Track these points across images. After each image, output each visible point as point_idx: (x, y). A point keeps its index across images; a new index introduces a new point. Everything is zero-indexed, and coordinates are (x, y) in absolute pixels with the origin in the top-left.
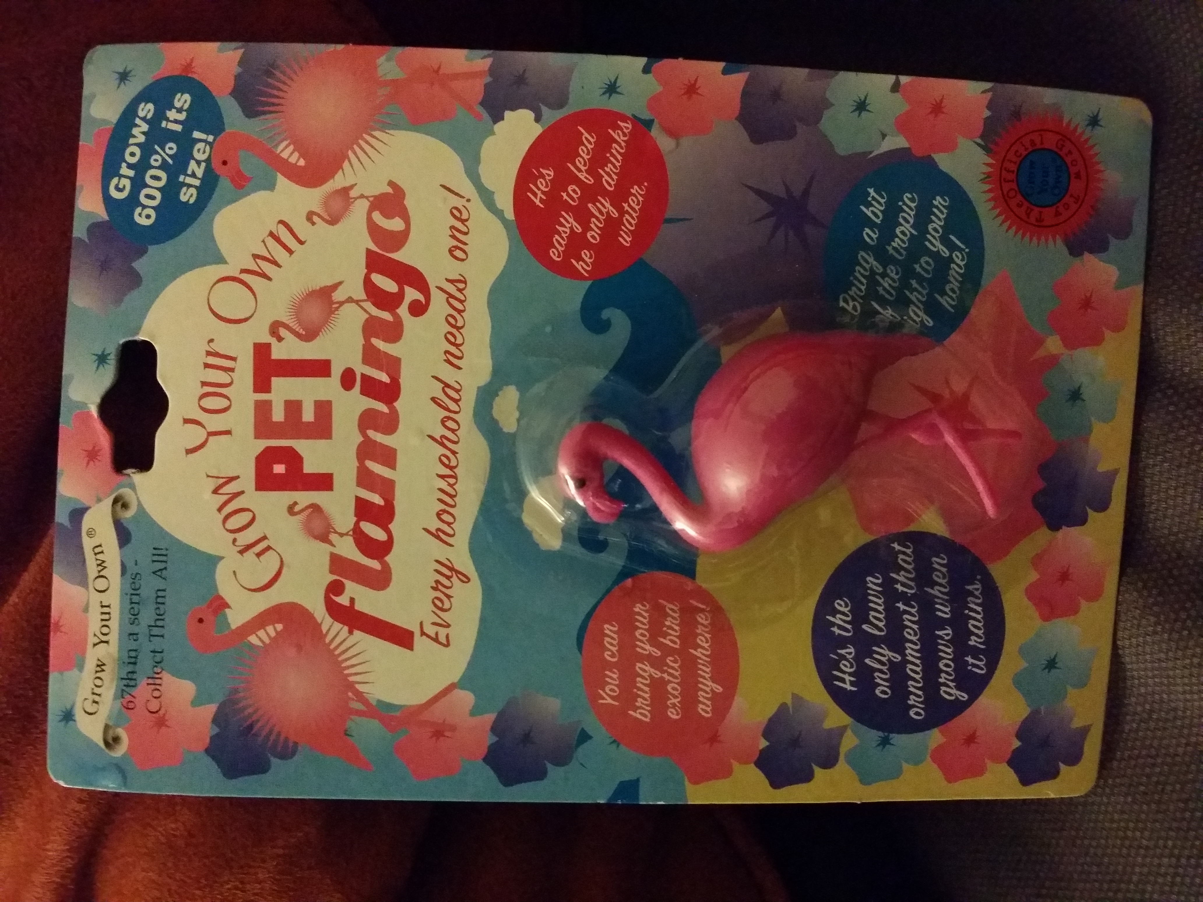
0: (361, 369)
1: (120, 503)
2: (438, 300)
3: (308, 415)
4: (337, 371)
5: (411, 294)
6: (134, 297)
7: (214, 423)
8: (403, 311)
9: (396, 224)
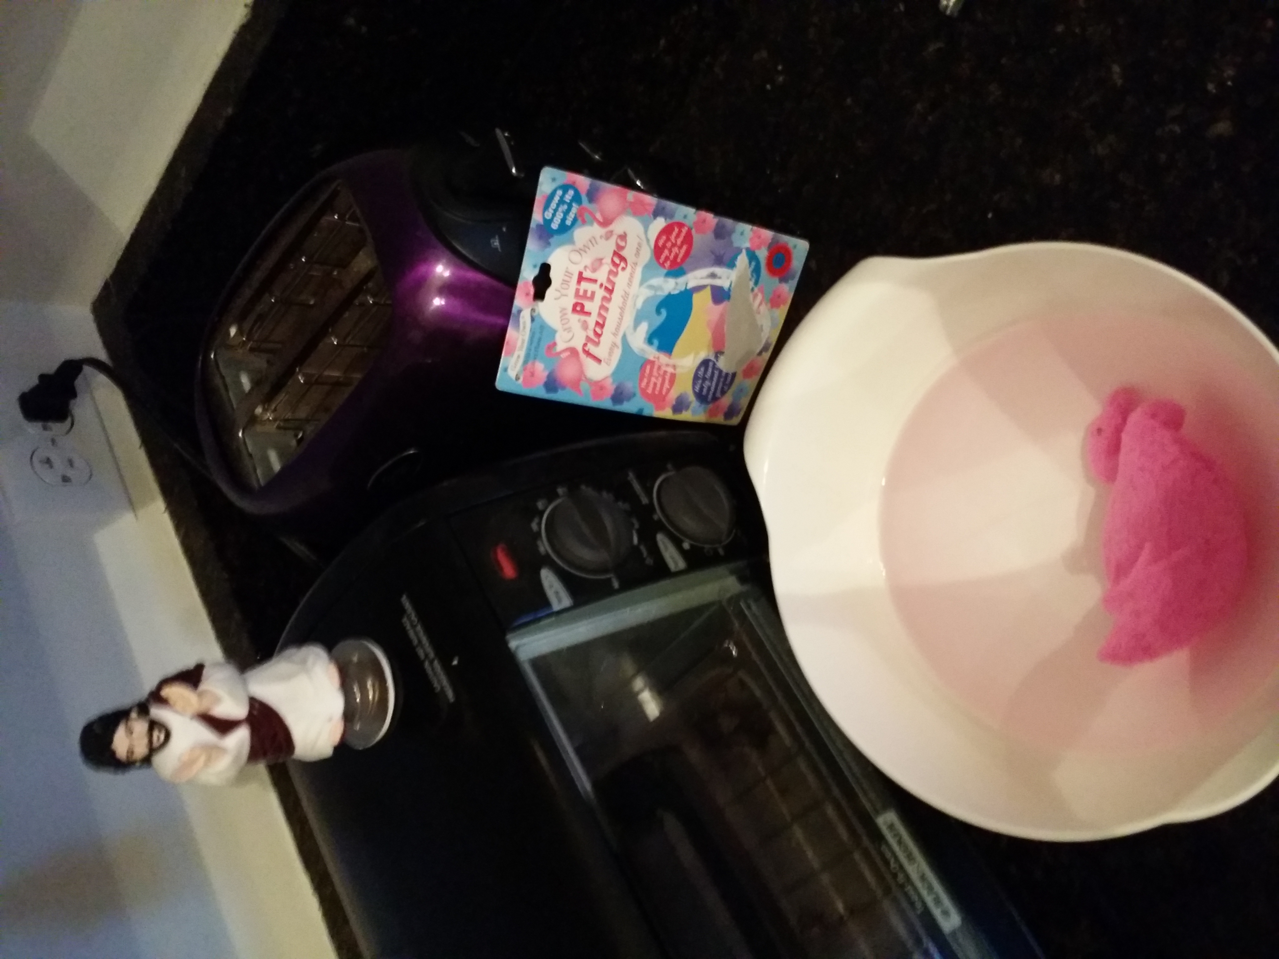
0: (605, 284)
1: (533, 310)
2: (629, 269)
3: (589, 294)
4: (599, 283)
5: (623, 265)
6: (548, 250)
7: (564, 292)
8: (620, 269)
9: (622, 244)
